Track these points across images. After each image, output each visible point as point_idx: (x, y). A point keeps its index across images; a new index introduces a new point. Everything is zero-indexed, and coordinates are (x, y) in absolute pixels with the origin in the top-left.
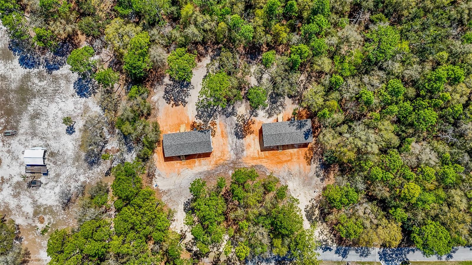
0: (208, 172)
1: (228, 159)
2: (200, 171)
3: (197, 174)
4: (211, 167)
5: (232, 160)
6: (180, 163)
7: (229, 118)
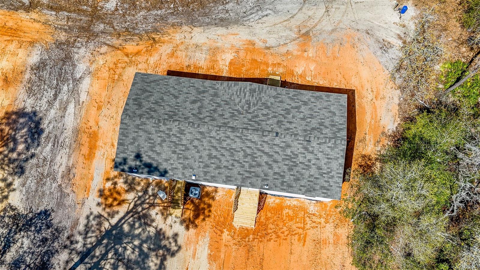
0: (192, 22)
1: (104, 49)
2: (221, 31)
3: (236, 22)
4: (178, 37)
5: (91, 45)
6: (292, 73)
7: (42, 208)
